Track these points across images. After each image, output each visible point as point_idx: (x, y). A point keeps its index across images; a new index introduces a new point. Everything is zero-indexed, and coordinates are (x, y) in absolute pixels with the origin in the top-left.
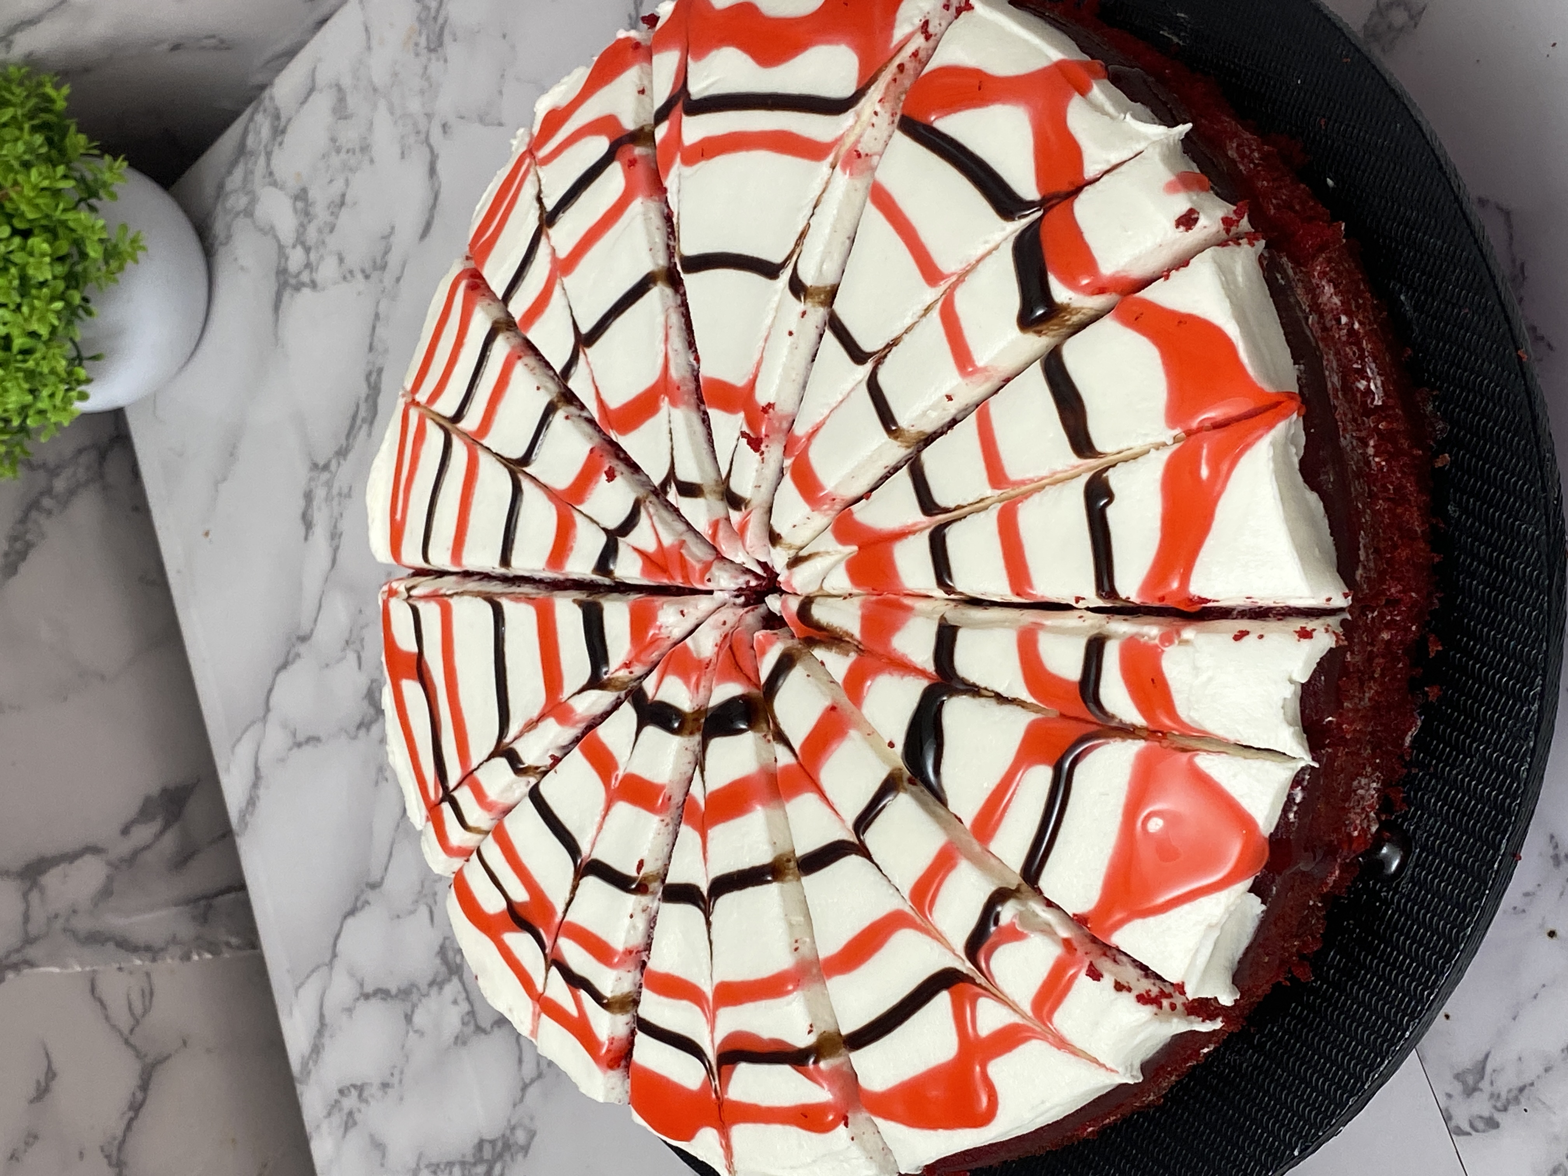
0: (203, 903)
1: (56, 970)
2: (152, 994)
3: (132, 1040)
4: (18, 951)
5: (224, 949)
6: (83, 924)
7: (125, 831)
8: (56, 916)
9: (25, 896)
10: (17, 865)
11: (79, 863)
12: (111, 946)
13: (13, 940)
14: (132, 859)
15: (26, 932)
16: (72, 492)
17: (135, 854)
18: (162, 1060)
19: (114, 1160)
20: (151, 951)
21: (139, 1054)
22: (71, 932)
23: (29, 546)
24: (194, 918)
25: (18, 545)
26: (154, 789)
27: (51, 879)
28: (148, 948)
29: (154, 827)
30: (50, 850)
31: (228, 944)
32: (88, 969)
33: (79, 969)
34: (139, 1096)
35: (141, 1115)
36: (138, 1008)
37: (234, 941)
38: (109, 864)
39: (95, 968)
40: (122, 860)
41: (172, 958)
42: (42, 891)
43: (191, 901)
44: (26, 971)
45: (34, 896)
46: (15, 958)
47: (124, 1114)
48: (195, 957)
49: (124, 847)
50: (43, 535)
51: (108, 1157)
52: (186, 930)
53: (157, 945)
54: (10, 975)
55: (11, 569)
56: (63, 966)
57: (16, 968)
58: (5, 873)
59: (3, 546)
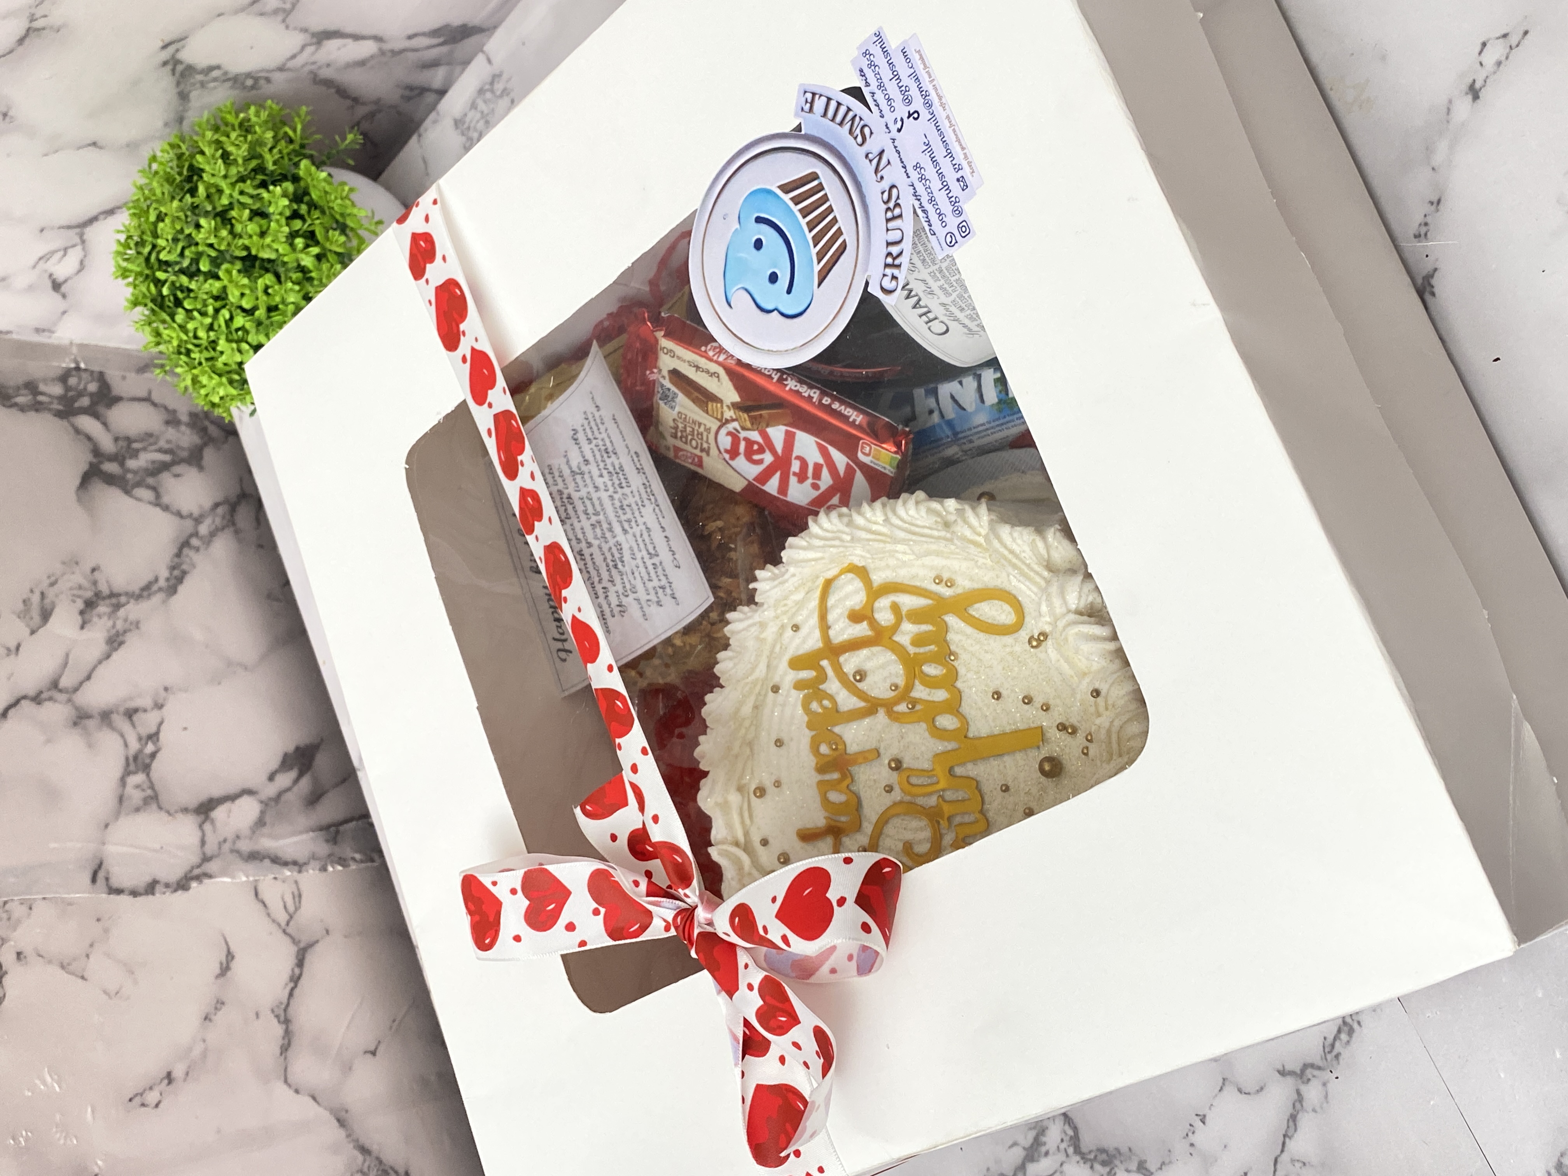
0: (333, 829)
1: (227, 880)
2: (300, 896)
3: (289, 930)
4: (199, 866)
5: (351, 863)
6: (245, 846)
7: (271, 778)
8: (225, 841)
9: (201, 826)
10: (193, 803)
11: (239, 802)
12: (267, 862)
13: (195, 859)
14: (277, 799)
15: (204, 854)
16: (213, 534)
17: (280, 795)
18: (311, 945)
19: (282, 1019)
20: (297, 865)
21: (294, 941)
22: (236, 852)
23: (184, 573)
24: (327, 841)
25: (176, 573)
26: (291, 748)
27: (219, 813)
28: (295, 863)
29: (293, 774)
30: (217, 792)
31: (353, 859)
32: (251, 879)
33: (244, 879)
34: (297, 971)
35: (299, 985)
36: (291, 908)
37: (358, 856)
38: (261, 801)
39: (257, 878)
40: (270, 799)
41: (313, 870)
42: (213, 822)
43: (323, 828)
44: (206, 881)
45: (207, 827)
46: (196, 872)
47: (286, 984)
48: (330, 869)
49: (271, 790)
50: (194, 566)
51: (277, 1016)
52: (323, 849)
53: (301, 860)
54: (194, 884)
55: (172, 590)
56: (233, 877)
57: (198, 878)
58: (185, 810)
59: (164, 573)
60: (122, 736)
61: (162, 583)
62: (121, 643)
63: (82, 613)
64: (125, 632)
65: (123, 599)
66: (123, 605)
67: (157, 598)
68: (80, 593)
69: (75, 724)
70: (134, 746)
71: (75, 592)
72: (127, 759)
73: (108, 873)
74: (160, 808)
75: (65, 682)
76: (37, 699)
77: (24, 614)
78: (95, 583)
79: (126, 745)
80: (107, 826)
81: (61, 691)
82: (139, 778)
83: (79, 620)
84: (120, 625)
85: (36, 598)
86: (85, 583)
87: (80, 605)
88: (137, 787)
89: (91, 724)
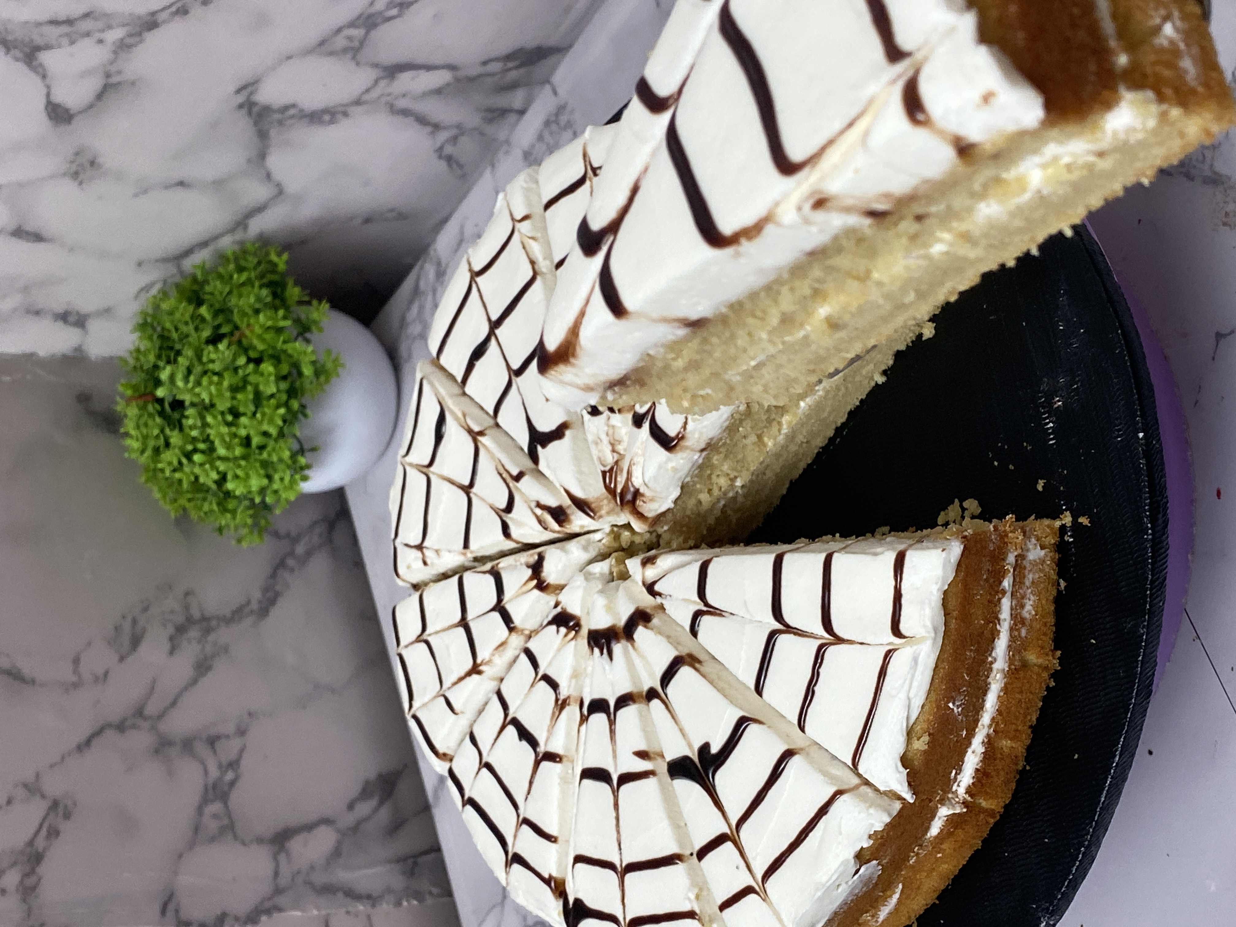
0: (410, 861)
1: (299, 913)
4: (269, 899)
5: (427, 897)
6: (319, 878)
7: (351, 806)
8: (298, 873)
9: (275, 858)
10: (269, 833)
11: (315, 832)
12: (340, 895)
13: (267, 891)
14: (356, 828)
15: (276, 885)
16: (309, 553)
17: (359, 824)
20: (371, 899)
22: (309, 883)
23: (277, 595)
24: (404, 873)
25: (270, 594)
26: (372, 775)
27: (295, 844)
28: (369, 897)
29: (373, 803)
30: (293, 821)
31: (430, 893)
32: (323, 912)
33: (315, 912)
37: (435, 890)
38: (338, 831)
39: (329, 911)
40: (348, 829)
41: (387, 903)
42: (288, 854)
43: (401, 860)
44: (275, 915)
45: (282, 857)
46: (268, 905)
48: (405, 904)
49: (349, 819)
50: (287, 587)
52: (398, 882)
53: (375, 894)
54: (264, 918)
55: (264, 612)
56: (303, 911)
57: (268, 912)
58: (260, 841)
59: (257, 595)
60: (203, 763)
61: (254, 606)
62: (209, 668)
63: (171, 639)
64: (213, 656)
66: (213, 630)
67: (249, 621)
69: (157, 751)
70: (214, 772)
72: (206, 786)
73: (178, 904)
74: (236, 837)
75: (151, 709)
77: (113, 641)
78: (187, 608)
79: (206, 772)
80: (180, 856)
81: (145, 719)
82: (216, 807)
83: (167, 646)
84: (209, 649)
87: (171, 630)
88: (215, 816)
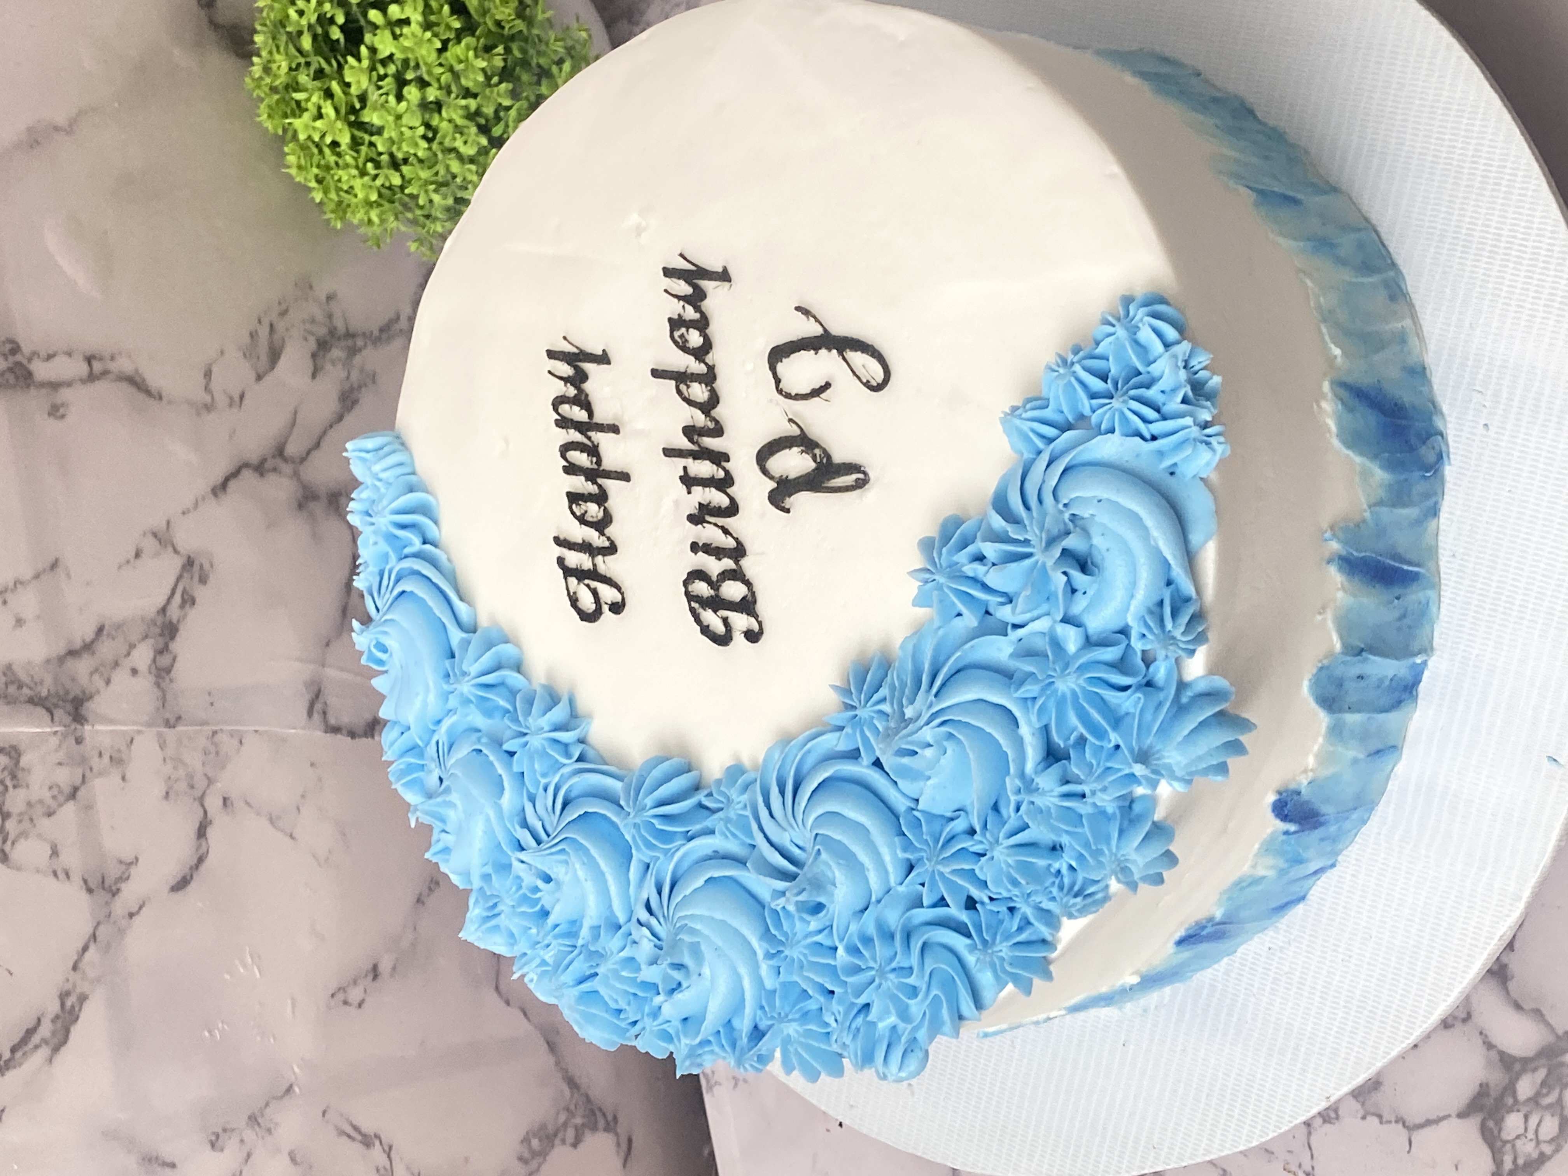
65: (360, 342)
68: (315, 329)
71: (308, 326)
76: (260, 468)
85: (264, 332)
86: (319, 315)
89: (318, 508)
